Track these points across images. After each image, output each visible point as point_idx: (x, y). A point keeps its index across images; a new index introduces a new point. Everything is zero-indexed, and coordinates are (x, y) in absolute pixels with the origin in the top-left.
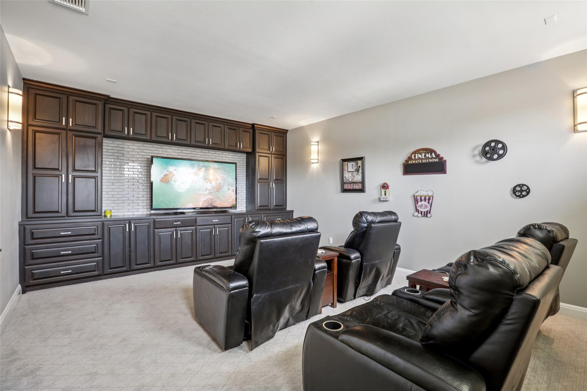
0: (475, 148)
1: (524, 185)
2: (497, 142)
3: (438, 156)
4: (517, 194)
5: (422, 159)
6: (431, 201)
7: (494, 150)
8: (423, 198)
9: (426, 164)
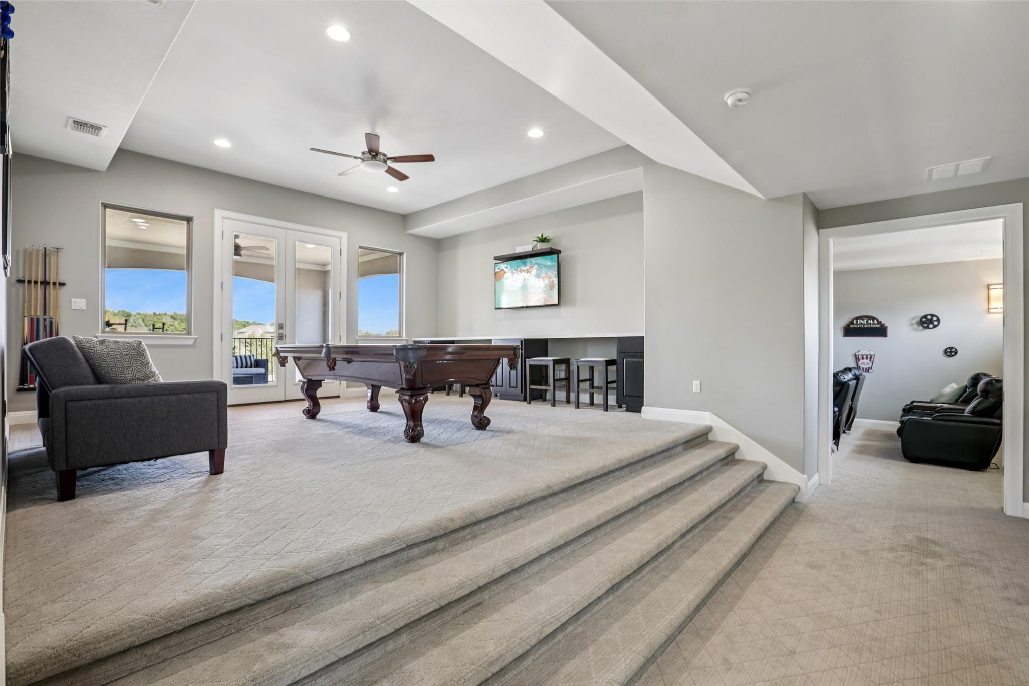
0: (914, 318)
1: (952, 348)
2: (932, 315)
3: (879, 323)
4: (948, 354)
5: (864, 324)
6: (872, 359)
7: (931, 321)
8: (865, 357)
9: (868, 328)
